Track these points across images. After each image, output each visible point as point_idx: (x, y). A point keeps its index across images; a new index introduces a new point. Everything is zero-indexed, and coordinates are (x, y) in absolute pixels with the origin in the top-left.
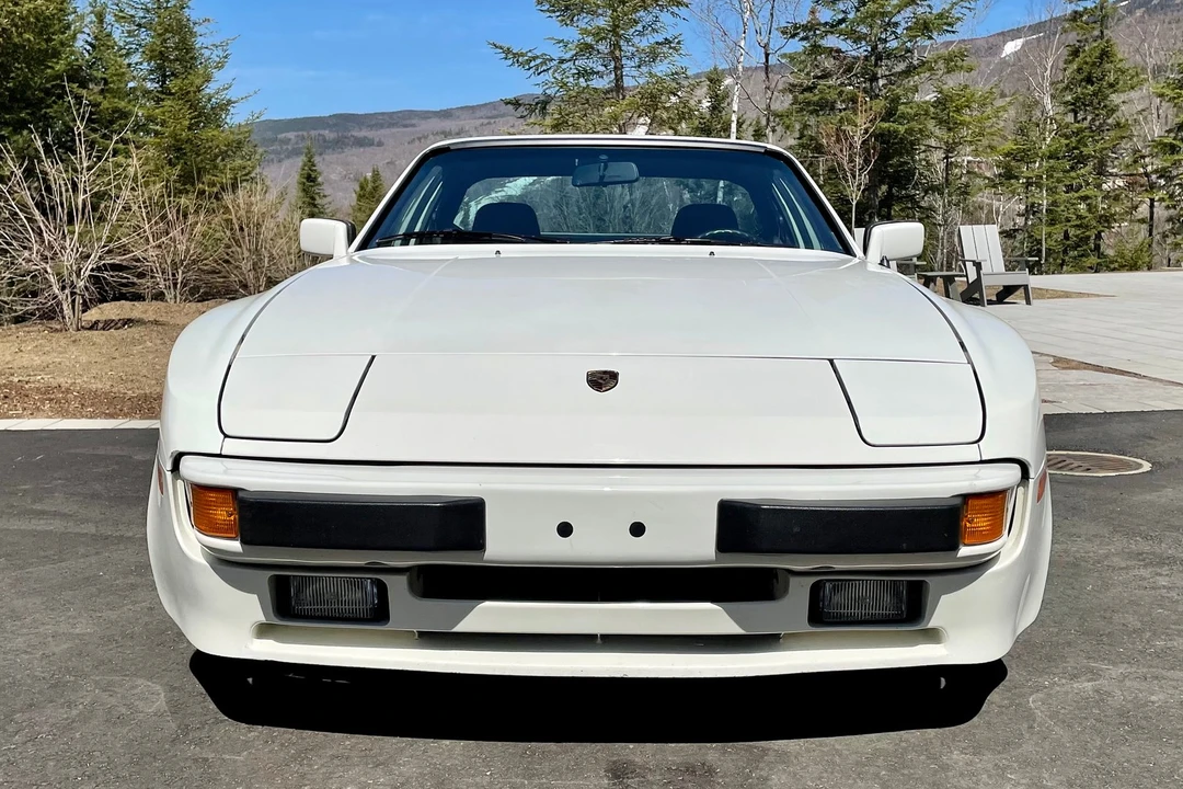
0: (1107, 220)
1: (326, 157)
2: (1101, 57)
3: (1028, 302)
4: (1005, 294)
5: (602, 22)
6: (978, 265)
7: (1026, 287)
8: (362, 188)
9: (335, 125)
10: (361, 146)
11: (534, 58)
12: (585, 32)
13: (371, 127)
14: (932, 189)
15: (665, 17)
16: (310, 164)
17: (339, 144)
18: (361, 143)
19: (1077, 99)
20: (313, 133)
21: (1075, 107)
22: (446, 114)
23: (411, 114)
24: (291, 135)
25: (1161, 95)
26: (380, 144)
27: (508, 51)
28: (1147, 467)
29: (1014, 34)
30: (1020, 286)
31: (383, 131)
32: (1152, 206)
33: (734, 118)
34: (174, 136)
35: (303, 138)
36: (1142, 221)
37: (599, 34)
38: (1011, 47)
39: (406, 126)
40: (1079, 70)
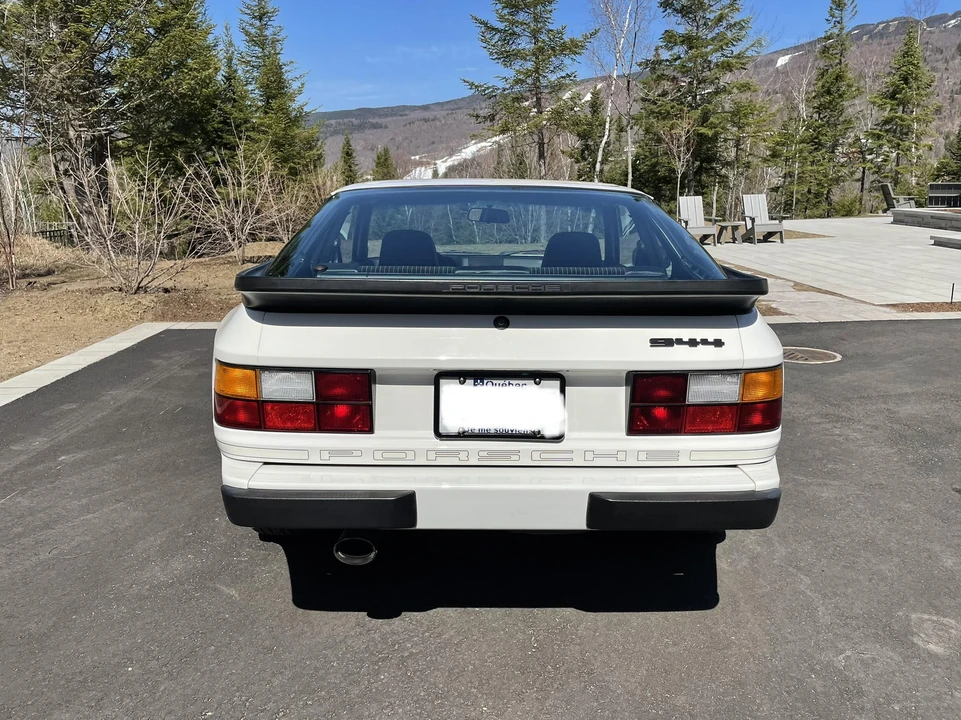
0: (837, 180)
1: (354, 135)
2: (836, 79)
3: (782, 242)
4: (767, 237)
5: (530, 65)
6: (753, 220)
7: (781, 232)
8: (378, 158)
9: (359, 115)
10: (375, 128)
11: (488, 88)
12: (518, 72)
13: (380, 116)
14: (727, 164)
15: (567, 61)
16: (348, 143)
17: (361, 127)
18: (375, 126)
19: (821, 105)
20: (346, 120)
21: (819, 109)
22: (426, 108)
23: (405, 108)
24: (333, 122)
25: (874, 103)
26: (386, 127)
27: (472, 84)
28: (839, 357)
29: (784, 52)
30: (776, 233)
31: (389, 119)
32: (864, 172)
33: (608, 120)
34: (275, 134)
35: (340, 124)
36: (858, 180)
37: (528, 74)
38: (782, 61)
39: (401, 116)
40: (823, 86)
